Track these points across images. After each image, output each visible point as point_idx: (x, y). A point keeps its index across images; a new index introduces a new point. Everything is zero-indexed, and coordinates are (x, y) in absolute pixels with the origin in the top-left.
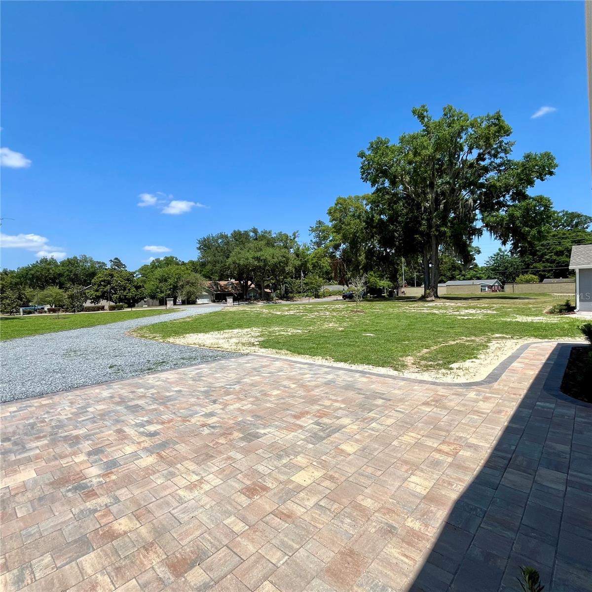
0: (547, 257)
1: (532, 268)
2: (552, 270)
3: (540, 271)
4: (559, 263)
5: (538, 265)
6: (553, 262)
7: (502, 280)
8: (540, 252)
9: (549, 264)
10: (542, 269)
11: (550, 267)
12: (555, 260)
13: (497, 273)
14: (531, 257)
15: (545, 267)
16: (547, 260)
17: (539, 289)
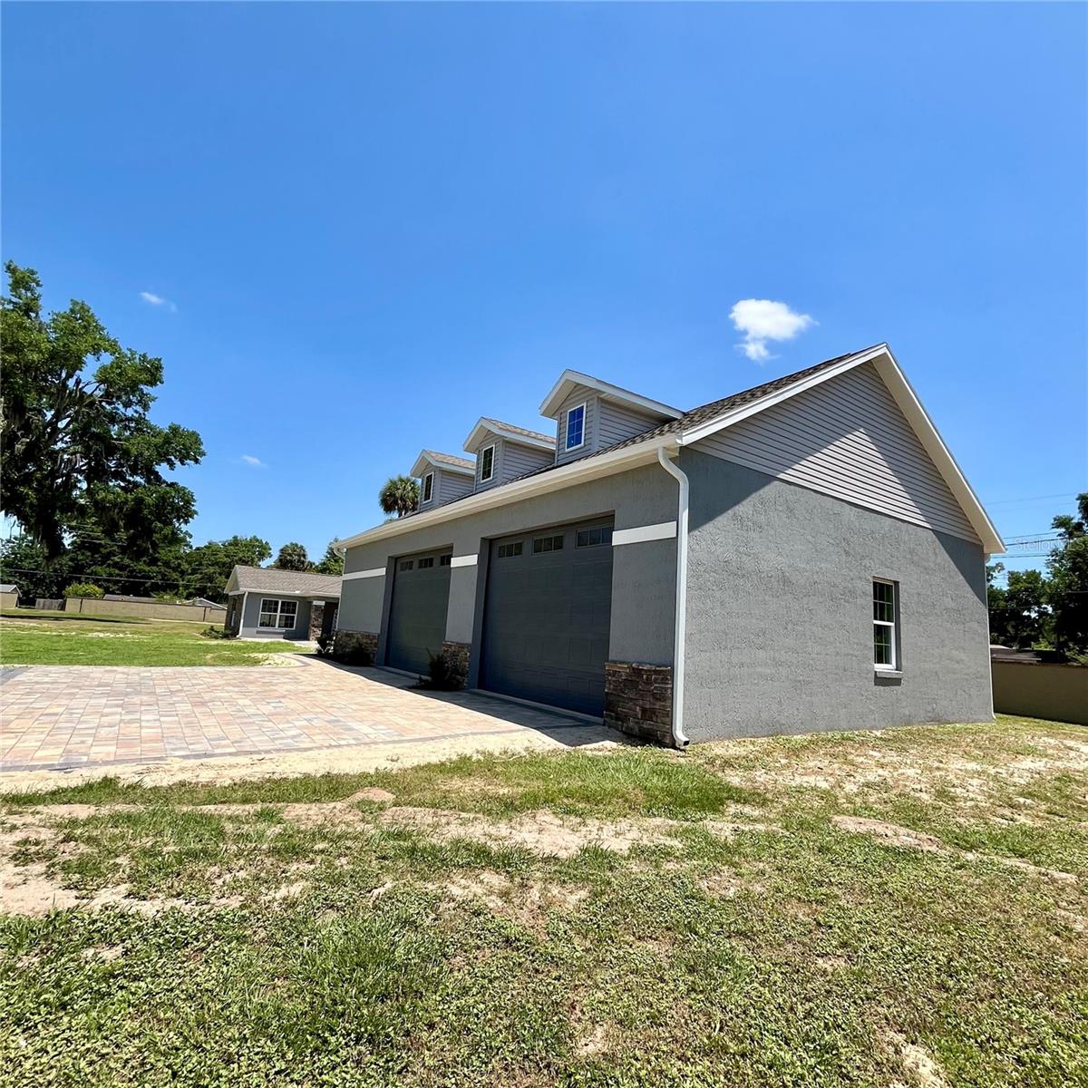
0: (116, 559)
1: (88, 574)
2: (120, 581)
3: (101, 579)
4: (131, 572)
5: (99, 569)
6: (122, 568)
7: (26, 589)
8: (106, 548)
9: (117, 571)
10: (105, 577)
11: (118, 575)
12: (128, 566)
13: (16, 572)
14: (89, 554)
15: (110, 575)
16: (116, 565)
17: (124, 611)
